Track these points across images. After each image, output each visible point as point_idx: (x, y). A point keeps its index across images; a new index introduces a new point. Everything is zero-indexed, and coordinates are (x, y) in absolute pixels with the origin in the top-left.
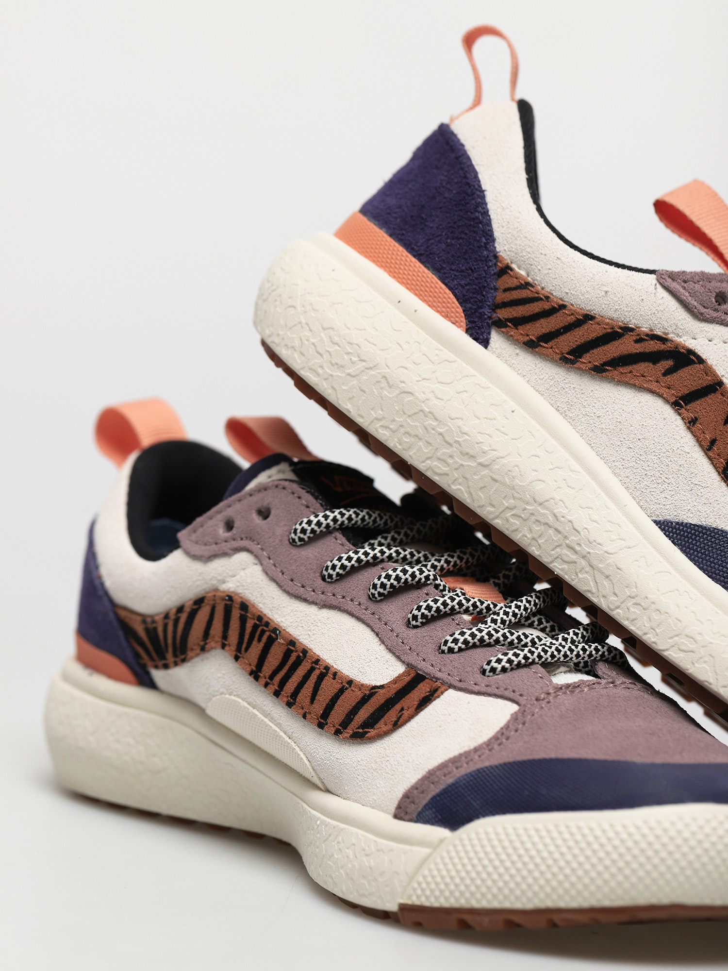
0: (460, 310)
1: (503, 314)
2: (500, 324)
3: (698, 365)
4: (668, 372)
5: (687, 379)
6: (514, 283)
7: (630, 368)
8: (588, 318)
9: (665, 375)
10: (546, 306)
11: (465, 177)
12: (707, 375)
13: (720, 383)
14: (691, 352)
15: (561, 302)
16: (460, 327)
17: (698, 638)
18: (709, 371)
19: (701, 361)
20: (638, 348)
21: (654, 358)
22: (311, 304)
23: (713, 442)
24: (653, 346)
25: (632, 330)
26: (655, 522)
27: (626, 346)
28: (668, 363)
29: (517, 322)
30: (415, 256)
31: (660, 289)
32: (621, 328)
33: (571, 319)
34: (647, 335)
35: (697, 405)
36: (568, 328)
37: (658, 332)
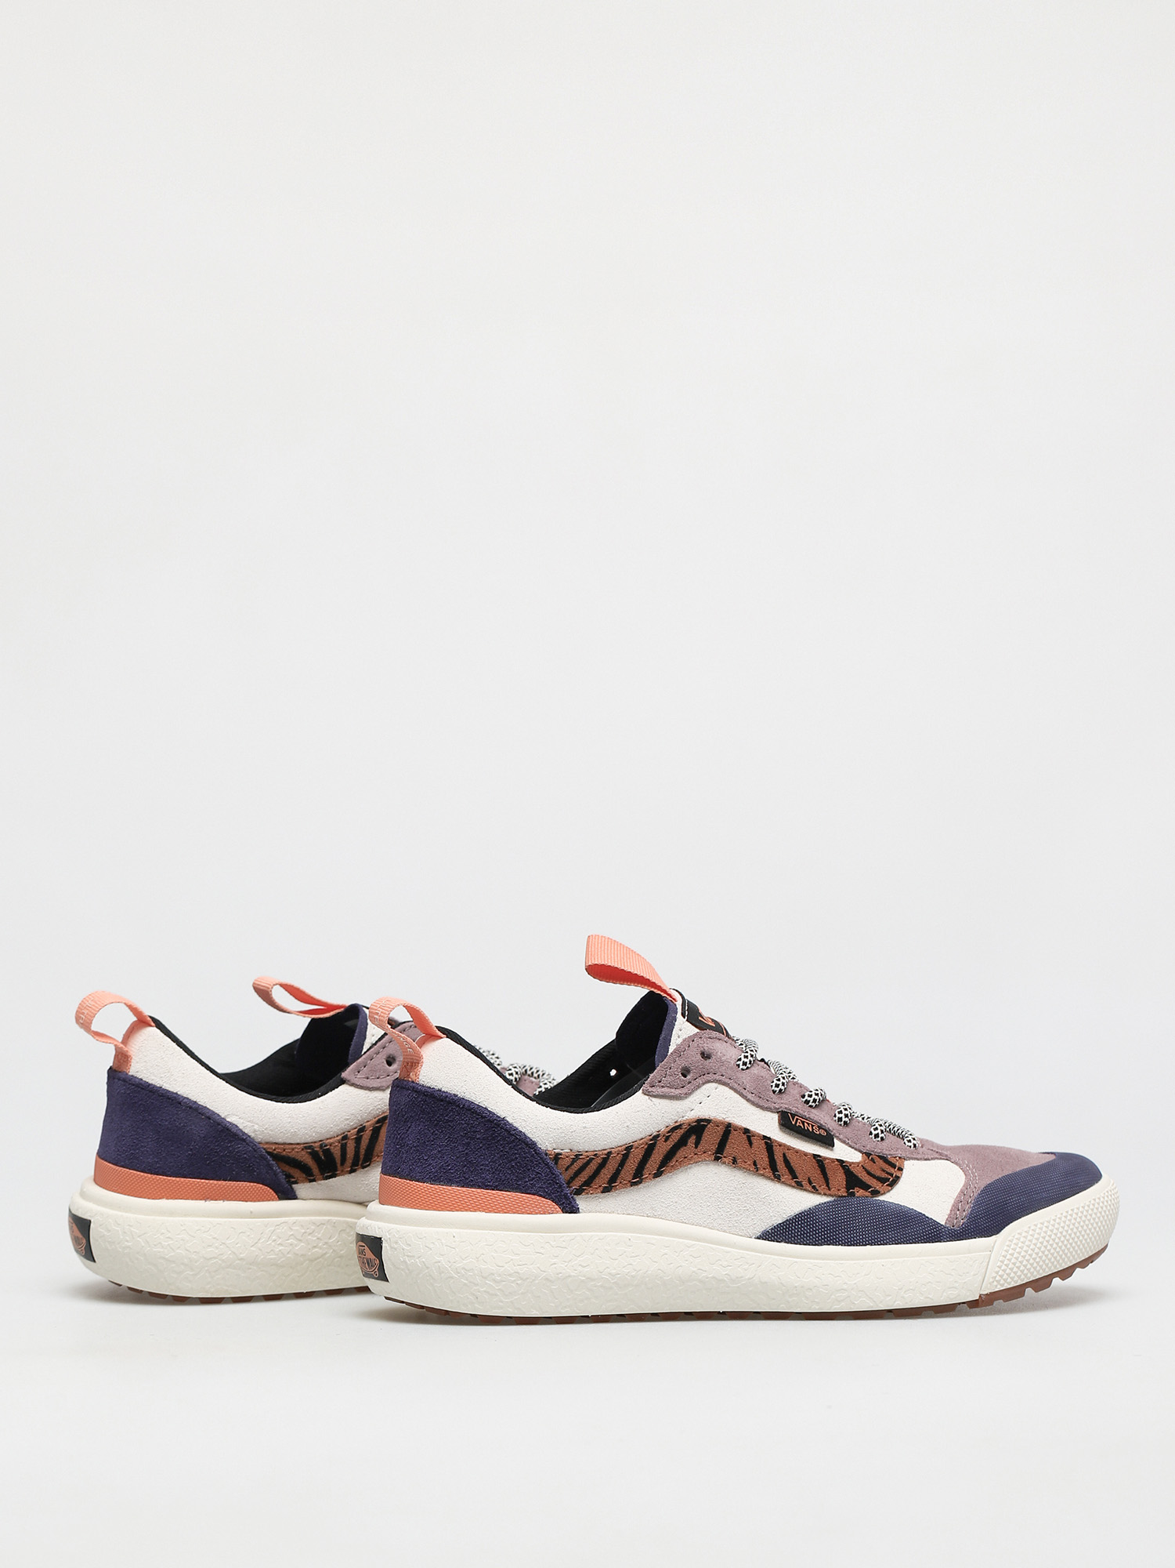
0: (550, 1202)
1: (575, 1186)
2: (579, 1192)
3: (709, 1126)
4: (697, 1144)
5: (711, 1138)
6: (567, 1162)
7: (674, 1159)
8: (629, 1148)
9: (696, 1147)
10: (599, 1160)
11: (483, 1117)
12: (718, 1126)
13: (729, 1125)
14: (699, 1121)
15: (606, 1152)
16: (557, 1212)
17: (845, 1287)
18: (717, 1124)
19: (708, 1121)
20: (670, 1144)
21: (682, 1142)
22: (463, 1268)
23: (755, 1164)
24: (676, 1136)
25: (658, 1136)
26: (758, 1238)
27: (662, 1148)
28: (692, 1140)
29: (588, 1183)
30: (493, 1190)
31: (653, 1099)
32: (651, 1140)
33: (619, 1158)
34: (669, 1132)
35: (728, 1149)
36: (622, 1164)
37: (672, 1125)
